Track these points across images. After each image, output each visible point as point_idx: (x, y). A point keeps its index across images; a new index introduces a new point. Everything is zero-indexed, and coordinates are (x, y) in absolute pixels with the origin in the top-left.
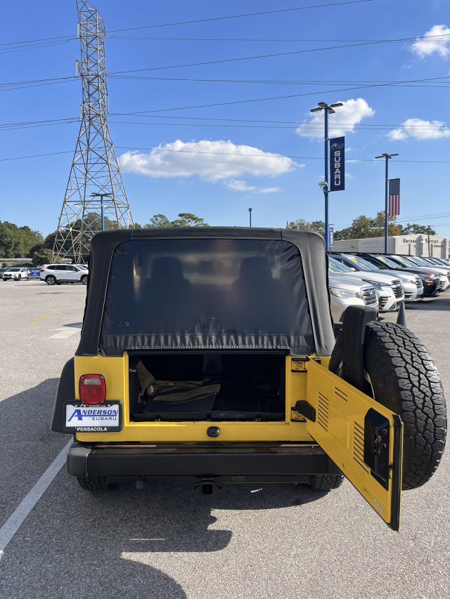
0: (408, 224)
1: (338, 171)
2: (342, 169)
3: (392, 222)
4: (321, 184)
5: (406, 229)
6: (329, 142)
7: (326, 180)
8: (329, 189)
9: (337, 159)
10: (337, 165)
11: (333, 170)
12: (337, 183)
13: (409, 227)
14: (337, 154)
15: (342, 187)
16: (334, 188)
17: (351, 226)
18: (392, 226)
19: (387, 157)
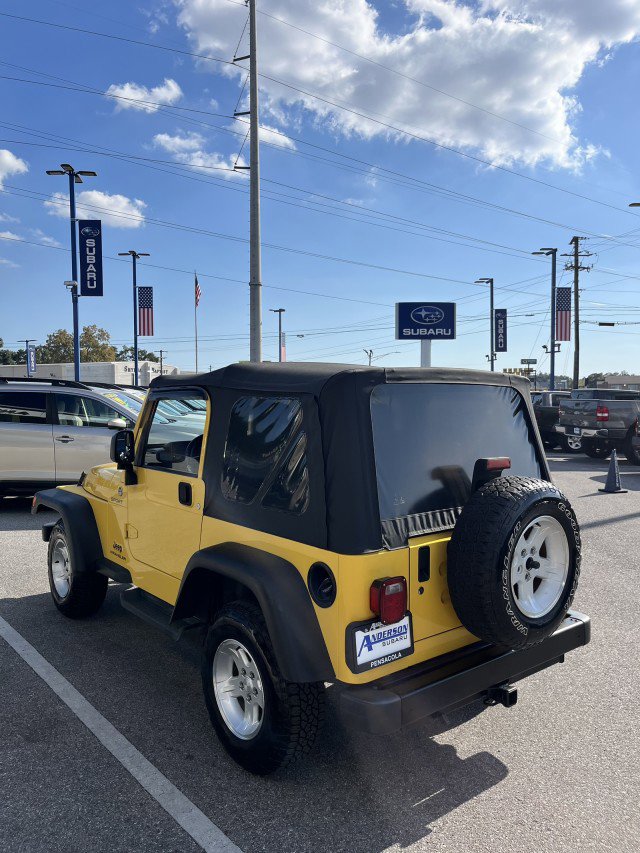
0: (124, 347)
1: (91, 268)
2: (98, 265)
3: (105, 342)
4: (67, 284)
5: (122, 353)
6: (77, 224)
7: (75, 278)
8: (79, 293)
9: (91, 251)
10: (91, 258)
11: (84, 265)
12: (92, 284)
13: (126, 351)
14: (90, 243)
15: (98, 292)
16: (86, 292)
17: (44, 344)
18: (104, 347)
19: (135, 255)
